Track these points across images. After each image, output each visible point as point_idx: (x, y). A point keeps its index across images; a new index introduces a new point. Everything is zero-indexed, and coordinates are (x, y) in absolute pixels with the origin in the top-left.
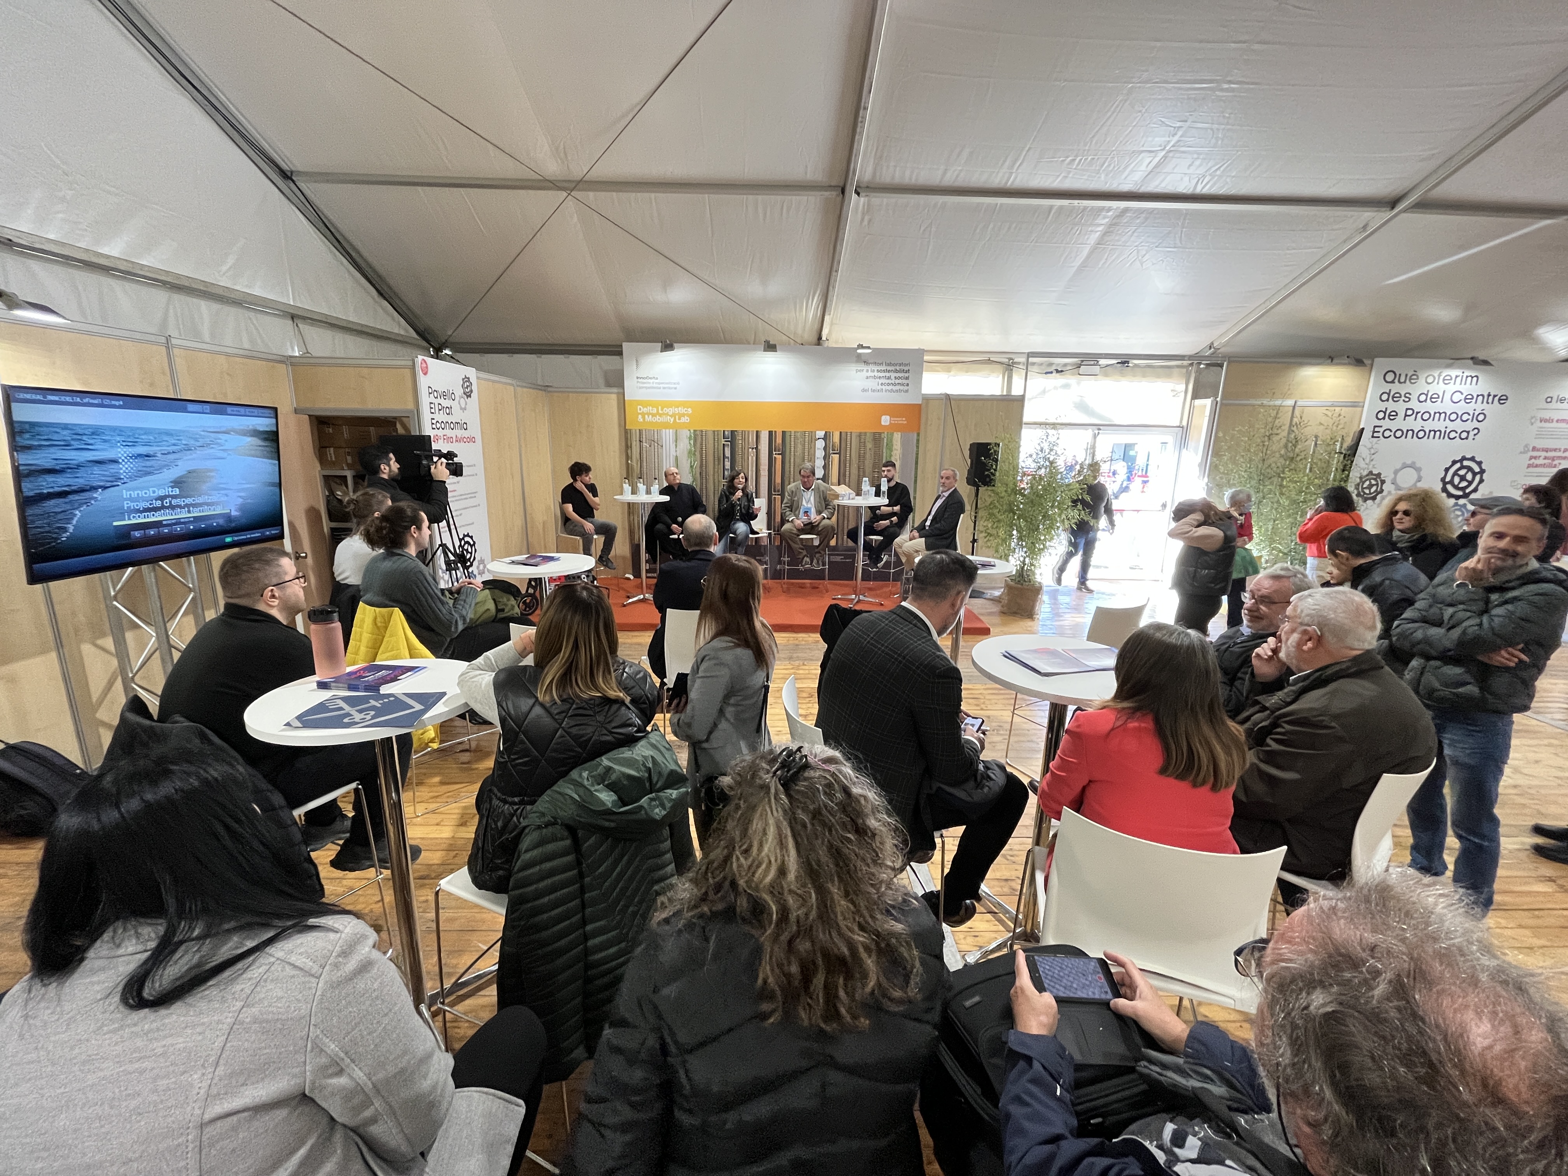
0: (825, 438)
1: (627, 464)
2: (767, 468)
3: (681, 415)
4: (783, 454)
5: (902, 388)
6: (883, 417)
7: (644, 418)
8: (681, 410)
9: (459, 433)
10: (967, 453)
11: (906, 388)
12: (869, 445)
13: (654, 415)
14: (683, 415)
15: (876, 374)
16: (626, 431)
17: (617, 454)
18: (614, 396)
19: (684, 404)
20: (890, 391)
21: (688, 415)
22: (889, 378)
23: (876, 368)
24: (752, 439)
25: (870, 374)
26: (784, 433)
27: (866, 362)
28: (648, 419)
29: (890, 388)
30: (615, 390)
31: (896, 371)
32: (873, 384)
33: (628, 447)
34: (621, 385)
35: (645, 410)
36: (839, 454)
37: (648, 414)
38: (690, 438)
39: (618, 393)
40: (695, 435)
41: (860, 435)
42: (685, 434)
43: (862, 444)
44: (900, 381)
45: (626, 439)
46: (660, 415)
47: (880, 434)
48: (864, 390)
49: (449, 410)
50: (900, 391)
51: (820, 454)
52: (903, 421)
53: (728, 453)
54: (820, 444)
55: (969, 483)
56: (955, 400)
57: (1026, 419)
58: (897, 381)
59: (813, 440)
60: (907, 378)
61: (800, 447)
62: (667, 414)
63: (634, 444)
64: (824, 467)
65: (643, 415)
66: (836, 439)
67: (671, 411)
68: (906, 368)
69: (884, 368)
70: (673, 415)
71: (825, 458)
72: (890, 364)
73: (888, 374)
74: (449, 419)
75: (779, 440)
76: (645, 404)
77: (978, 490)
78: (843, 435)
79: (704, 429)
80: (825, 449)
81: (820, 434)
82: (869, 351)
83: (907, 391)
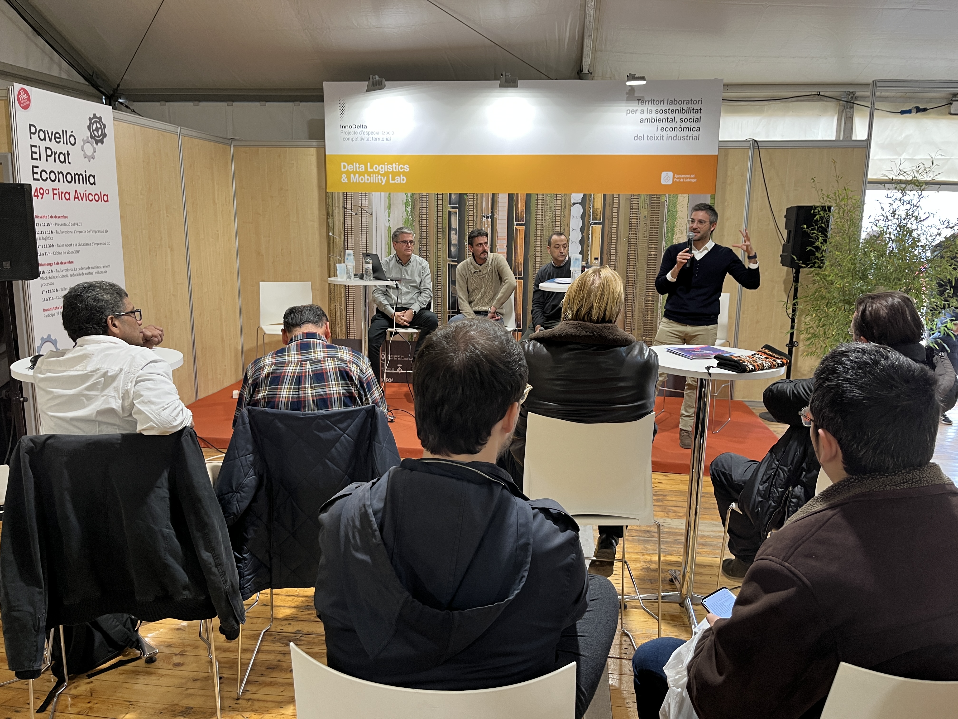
0: (584, 202)
1: (328, 236)
2: (505, 242)
3: (395, 174)
4: (527, 225)
5: (690, 133)
6: (664, 174)
7: (349, 178)
8: (395, 167)
9: (82, 188)
10: (782, 222)
11: (696, 134)
12: (644, 212)
13: (361, 174)
14: (398, 174)
15: (654, 116)
16: (327, 195)
17: (316, 224)
18: (313, 151)
19: (399, 159)
20: (672, 138)
21: (404, 173)
22: (673, 120)
23: (653, 108)
24: (487, 204)
25: (645, 116)
26: (528, 196)
27: (640, 100)
28: (355, 179)
29: (673, 134)
30: (314, 143)
31: (682, 111)
32: (649, 129)
33: (329, 215)
34: (322, 137)
35: (350, 168)
36: (602, 223)
37: (355, 173)
38: (407, 204)
39: (318, 147)
40: (413, 199)
41: (631, 198)
42: (401, 198)
43: (633, 210)
44: (688, 125)
45: (327, 204)
46: (369, 174)
47: (659, 197)
48: (637, 138)
49: (65, 158)
50: (688, 138)
51: (576, 223)
52: (691, 179)
53: (455, 224)
54: (577, 211)
55: (783, 263)
56: (766, 148)
57: (871, 176)
58: (683, 125)
59: (567, 205)
60: (698, 120)
61: (549, 215)
62: (378, 173)
63: (336, 211)
64: (582, 242)
65: (348, 173)
66: (599, 204)
67: (383, 168)
68: (696, 107)
69: (665, 107)
70: (386, 174)
71: (582, 230)
72: (672, 102)
73: (670, 116)
74: (65, 168)
75: (522, 206)
76: (351, 159)
77: (797, 273)
78: (608, 198)
79: (424, 192)
80: (583, 217)
81: (577, 197)
82: (643, 83)
83: (697, 138)
